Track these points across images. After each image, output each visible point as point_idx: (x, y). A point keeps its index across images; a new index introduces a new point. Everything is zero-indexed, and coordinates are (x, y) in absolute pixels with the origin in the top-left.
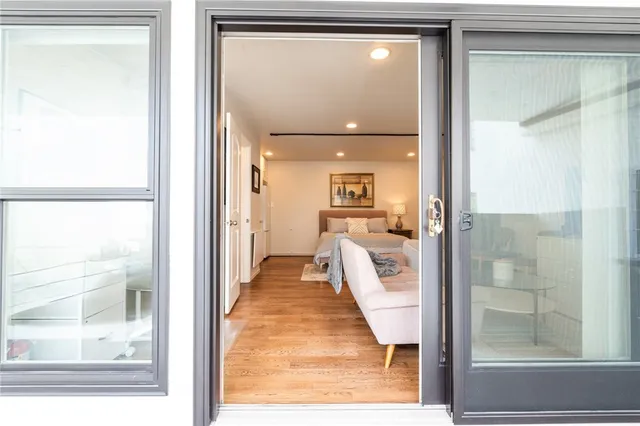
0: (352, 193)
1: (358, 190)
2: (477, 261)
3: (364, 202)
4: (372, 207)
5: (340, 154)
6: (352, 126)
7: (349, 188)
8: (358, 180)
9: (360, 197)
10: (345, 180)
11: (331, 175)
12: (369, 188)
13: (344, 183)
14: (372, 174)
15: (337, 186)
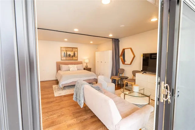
0: (70, 55)
1: (72, 54)
2: (116, 80)
3: (74, 58)
4: (77, 60)
5: (66, 40)
6: (76, 30)
7: (68, 53)
8: (72, 50)
9: (72, 56)
10: (66, 50)
11: (61, 48)
12: (76, 53)
13: (66, 51)
14: (77, 48)
15: (64, 52)
